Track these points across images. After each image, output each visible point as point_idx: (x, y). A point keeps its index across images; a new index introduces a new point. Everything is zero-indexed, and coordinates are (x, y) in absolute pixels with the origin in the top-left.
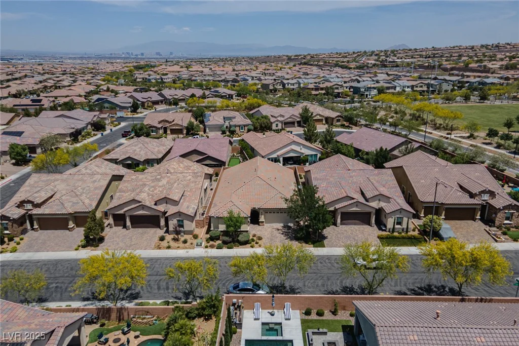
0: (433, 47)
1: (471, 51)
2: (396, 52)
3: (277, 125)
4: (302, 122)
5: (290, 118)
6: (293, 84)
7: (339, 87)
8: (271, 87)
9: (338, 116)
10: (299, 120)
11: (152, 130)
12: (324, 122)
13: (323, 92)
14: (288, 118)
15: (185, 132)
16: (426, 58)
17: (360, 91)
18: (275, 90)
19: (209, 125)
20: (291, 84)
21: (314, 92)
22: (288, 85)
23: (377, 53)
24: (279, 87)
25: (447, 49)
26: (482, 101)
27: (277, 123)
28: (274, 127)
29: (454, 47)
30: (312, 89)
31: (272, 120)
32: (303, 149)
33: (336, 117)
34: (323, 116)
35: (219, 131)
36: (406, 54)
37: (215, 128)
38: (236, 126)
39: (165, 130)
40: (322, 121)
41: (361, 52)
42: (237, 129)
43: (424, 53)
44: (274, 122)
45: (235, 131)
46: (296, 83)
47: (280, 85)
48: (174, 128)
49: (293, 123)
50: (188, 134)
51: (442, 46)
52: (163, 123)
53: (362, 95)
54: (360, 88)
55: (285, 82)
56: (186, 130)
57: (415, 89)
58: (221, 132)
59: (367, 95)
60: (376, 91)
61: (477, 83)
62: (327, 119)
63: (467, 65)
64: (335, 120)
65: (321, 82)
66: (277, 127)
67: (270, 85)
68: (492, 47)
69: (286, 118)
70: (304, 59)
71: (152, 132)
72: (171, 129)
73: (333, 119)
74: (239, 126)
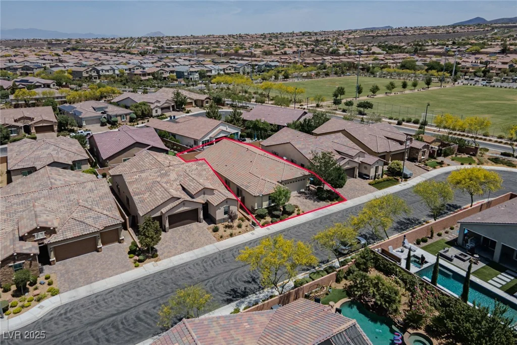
0: (192, 35)
1: (223, 39)
2: (161, 39)
3: (156, 111)
4: (175, 106)
5: (166, 103)
6: (108, 71)
7: (164, 72)
8: (85, 75)
9: (207, 98)
10: (173, 104)
11: (11, 130)
12: (194, 105)
13: (151, 77)
14: (164, 104)
15: (56, 128)
16: (190, 44)
17: (184, 75)
18: (91, 77)
19: (85, 118)
20: (105, 70)
21: (143, 78)
22: (102, 72)
23: (145, 39)
24: (94, 74)
25: (203, 37)
26: (286, 80)
27: (156, 109)
28: (154, 114)
29: (209, 36)
30: (140, 74)
31: (152, 106)
32: (228, 129)
33: (205, 99)
34: (193, 99)
35: (97, 123)
36: (172, 41)
37: (93, 120)
38: (117, 116)
39: (27, 129)
40: (192, 104)
41: (127, 38)
42: (119, 118)
43: (186, 40)
44: (154, 108)
45: (117, 122)
46: (111, 70)
47: (94, 72)
48: (41, 125)
49: (168, 108)
50: (60, 131)
51: (200, 35)
52: (22, 121)
53: (187, 78)
54: (183, 72)
55: (99, 68)
56: (57, 126)
57: (226, 72)
58: (99, 124)
59: (191, 78)
60: (197, 74)
61: (264, 66)
62: (196, 101)
63: (236, 51)
64: (205, 102)
65: (135, 68)
66: (156, 113)
67: (83, 72)
68: (237, 36)
69: (162, 103)
70: (69, 44)
71: (12, 134)
72: (36, 127)
73: (202, 101)
74: (121, 116)
